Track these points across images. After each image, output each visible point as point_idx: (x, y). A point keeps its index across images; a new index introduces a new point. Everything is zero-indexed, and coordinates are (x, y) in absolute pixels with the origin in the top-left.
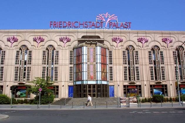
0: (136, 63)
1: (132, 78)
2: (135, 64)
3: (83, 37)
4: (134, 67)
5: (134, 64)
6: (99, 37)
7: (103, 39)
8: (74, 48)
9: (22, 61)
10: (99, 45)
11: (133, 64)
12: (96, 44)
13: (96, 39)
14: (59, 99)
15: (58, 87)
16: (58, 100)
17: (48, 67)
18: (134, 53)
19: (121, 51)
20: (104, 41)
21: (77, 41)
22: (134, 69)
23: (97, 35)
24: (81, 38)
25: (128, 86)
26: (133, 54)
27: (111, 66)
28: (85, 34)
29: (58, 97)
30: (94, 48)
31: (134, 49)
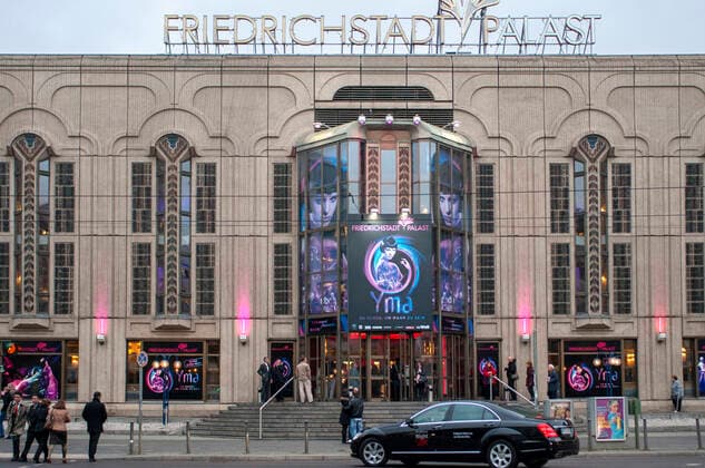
0: (617, 228)
1: (594, 304)
2: (610, 230)
3: (342, 94)
4: (605, 248)
5: (605, 232)
6: (425, 94)
7: (448, 106)
8: (294, 148)
9: (23, 215)
10: (428, 135)
11: (599, 231)
12: (412, 129)
13: (411, 105)
14: (224, 408)
15: (215, 346)
16: (221, 412)
17: (160, 248)
18: (610, 175)
19: (539, 163)
20: (455, 113)
21: (312, 114)
22: (605, 258)
23: (415, 81)
24: (331, 97)
25: (570, 343)
26: (604, 177)
27: (486, 239)
28: (354, 80)
29: (217, 397)
30: (403, 151)
31: (611, 154)
